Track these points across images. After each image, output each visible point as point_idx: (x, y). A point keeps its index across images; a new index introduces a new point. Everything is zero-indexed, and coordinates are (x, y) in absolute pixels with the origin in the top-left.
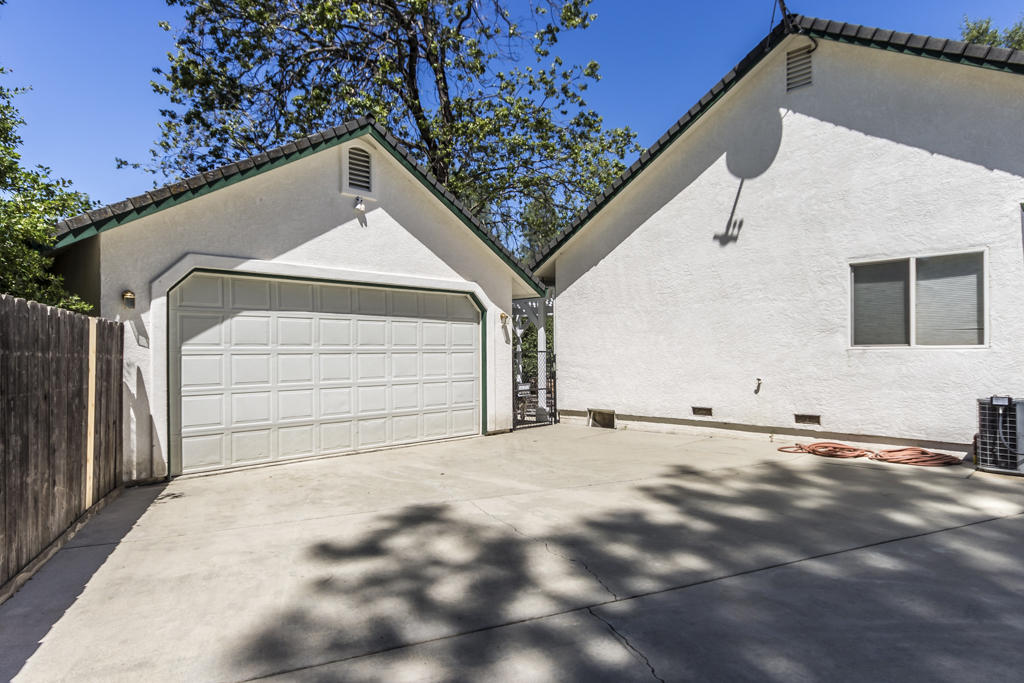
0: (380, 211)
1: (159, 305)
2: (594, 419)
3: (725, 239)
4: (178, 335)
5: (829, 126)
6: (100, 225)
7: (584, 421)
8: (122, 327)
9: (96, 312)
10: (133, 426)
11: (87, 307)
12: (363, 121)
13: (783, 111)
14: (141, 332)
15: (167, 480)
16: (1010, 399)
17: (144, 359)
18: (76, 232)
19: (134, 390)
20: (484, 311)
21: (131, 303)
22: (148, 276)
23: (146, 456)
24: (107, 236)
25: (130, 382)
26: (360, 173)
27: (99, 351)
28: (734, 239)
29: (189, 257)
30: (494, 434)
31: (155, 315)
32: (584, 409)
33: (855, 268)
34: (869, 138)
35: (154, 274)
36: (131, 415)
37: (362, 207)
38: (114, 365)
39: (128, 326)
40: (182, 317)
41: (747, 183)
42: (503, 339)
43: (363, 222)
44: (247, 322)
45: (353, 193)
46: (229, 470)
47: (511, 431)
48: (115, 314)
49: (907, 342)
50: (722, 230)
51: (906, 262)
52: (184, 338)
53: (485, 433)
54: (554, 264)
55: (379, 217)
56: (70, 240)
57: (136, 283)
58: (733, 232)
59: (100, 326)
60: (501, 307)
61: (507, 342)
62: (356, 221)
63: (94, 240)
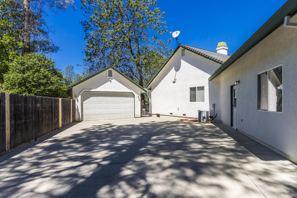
0: (114, 80)
1: (80, 96)
2: (157, 116)
3: (174, 82)
4: (83, 100)
5: (187, 63)
6: (72, 86)
7: (156, 116)
8: (75, 100)
9: (72, 98)
10: (77, 113)
11: (71, 98)
12: (110, 66)
13: (181, 60)
14: (78, 100)
15: (81, 121)
16: (200, 111)
17: (78, 104)
18: (70, 88)
19: (77, 108)
20: (134, 95)
21: (76, 97)
22: (79, 93)
23: (78, 118)
24: (73, 88)
25: (76, 107)
26: (110, 74)
27: (72, 103)
28: (175, 82)
29: (84, 90)
30: (137, 118)
31: (79, 98)
32: (155, 114)
33: (190, 88)
34: (191, 66)
35: (79, 92)
36: (76, 112)
37: (110, 79)
38: (74, 105)
39: (76, 99)
40: (83, 98)
41: (177, 72)
42: (138, 100)
43: (111, 82)
44: (92, 99)
45: (109, 77)
46: (90, 121)
47: (140, 117)
48: (74, 98)
49: (196, 101)
50: (174, 81)
51: (196, 87)
52: (83, 101)
53: (135, 117)
54: (151, 86)
55: (114, 81)
56: (69, 89)
57: (77, 94)
58: (175, 81)
59: (72, 100)
60: (138, 95)
61: (139, 101)
62: (109, 82)
63: (72, 89)
